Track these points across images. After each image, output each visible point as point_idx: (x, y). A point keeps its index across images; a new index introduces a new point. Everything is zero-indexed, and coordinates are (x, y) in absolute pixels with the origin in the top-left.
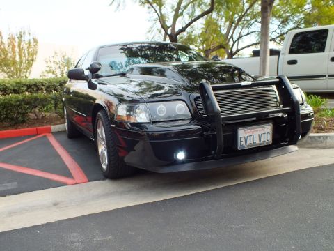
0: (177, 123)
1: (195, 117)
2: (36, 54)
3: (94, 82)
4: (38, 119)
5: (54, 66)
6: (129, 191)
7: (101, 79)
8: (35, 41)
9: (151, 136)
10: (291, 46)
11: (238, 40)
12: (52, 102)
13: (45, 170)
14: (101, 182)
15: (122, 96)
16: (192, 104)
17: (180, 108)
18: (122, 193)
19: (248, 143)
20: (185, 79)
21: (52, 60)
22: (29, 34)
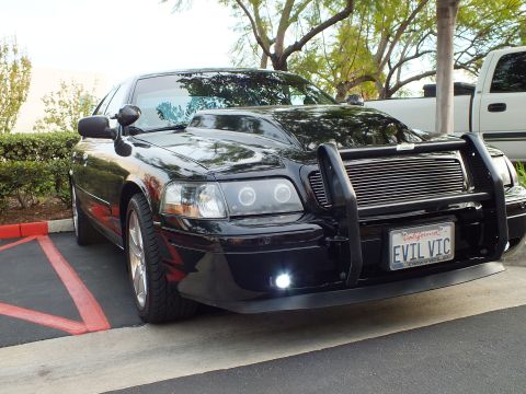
0: (276, 220)
1: (310, 208)
2: (27, 88)
3: (126, 142)
4: (23, 207)
5: (59, 110)
6: (186, 348)
7: (139, 136)
8: (26, 63)
9: (228, 244)
10: (494, 78)
11: (399, 65)
12: (52, 177)
13: (28, 306)
14: (135, 329)
15: (177, 168)
16: (304, 184)
17: (283, 192)
18: (172, 350)
19: (409, 257)
20: (294, 139)
21: (57, 99)
22: (15, 51)
